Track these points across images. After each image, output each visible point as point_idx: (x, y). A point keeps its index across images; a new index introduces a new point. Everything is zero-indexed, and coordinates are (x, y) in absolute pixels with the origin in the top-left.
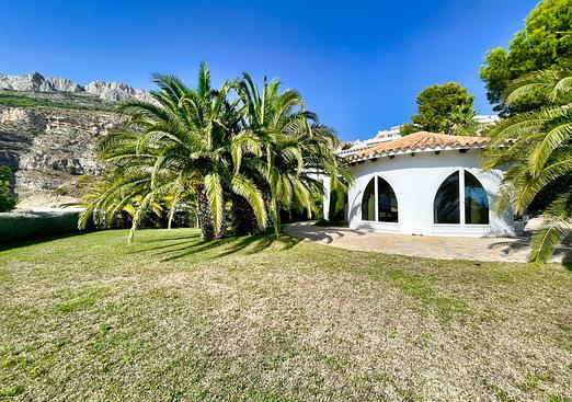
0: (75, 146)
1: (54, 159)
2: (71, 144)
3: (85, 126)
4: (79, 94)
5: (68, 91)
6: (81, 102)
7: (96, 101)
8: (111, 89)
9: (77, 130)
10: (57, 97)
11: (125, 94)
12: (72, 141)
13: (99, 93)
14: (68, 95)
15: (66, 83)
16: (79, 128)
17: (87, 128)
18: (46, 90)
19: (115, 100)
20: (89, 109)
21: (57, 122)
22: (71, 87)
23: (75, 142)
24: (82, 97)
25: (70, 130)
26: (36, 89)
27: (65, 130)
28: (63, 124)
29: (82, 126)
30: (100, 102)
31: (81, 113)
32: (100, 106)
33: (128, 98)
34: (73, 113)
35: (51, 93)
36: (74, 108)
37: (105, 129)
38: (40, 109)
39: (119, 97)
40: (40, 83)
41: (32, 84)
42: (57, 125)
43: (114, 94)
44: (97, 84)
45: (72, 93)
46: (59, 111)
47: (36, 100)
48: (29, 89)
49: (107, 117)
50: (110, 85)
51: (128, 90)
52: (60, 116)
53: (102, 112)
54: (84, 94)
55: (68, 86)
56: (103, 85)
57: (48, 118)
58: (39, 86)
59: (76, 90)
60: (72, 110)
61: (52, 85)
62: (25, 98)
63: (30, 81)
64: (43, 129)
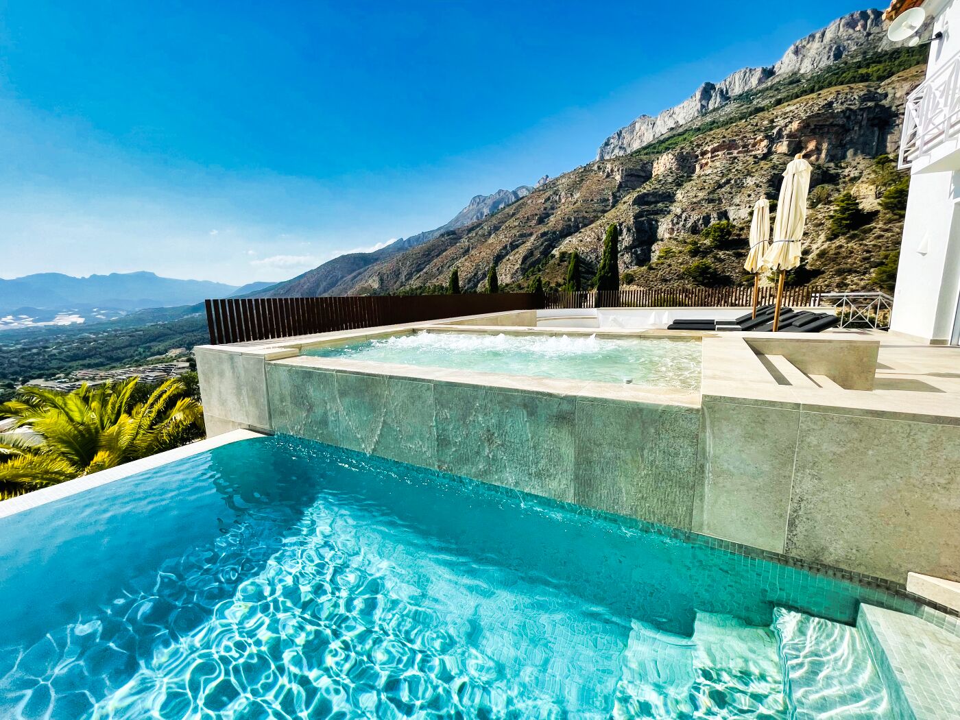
0: (727, 188)
1: (695, 216)
2: (720, 186)
3: (748, 145)
4: (764, 86)
5: (746, 89)
6: (763, 100)
7: (791, 83)
8: (825, 41)
9: (735, 158)
10: (731, 108)
11: (855, 35)
12: (723, 181)
13: (799, 64)
14: (745, 97)
15: (745, 75)
16: (739, 152)
17: (751, 149)
18: (716, 105)
19: (831, 62)
20: (766, 108)
21: (709, 155)
22: (752, 79)
23: (727, 180)
24: (767, 89)
25: (724, 161)
26: (704, 110)
27: (718, 164)
28: (716, 156)
29: (743, 148)
30: (798, 81)
31: (747, 123)
32: (796, 90)
33: (862, 40)
34: (734, 128)
35: (722, 107)
36: (741, 119)
37: (783, 138)
38: (691, 142)
39: (839, 51)
40: (710, 98)
41: (699, 106)
42: (709, 160)
43: (831, 49)
44: (797, 47)
45: (752, 90)
46: (714, 136)
47: (699, 129)
48: (696, 114)
49: (791, 111)
50: (823, 35)
51: (867, 19)
52: (714, 142)
53: (787, 104)
54: (772, 80)
55: (748, 80)
56: (808, 42)
57: (698, 152)
58: (708, 104)
59: (760, 80)
60: (735, 124)
61: (725, 92)
62: (687, 132)
63: (698, 102)
64: (691, 172)
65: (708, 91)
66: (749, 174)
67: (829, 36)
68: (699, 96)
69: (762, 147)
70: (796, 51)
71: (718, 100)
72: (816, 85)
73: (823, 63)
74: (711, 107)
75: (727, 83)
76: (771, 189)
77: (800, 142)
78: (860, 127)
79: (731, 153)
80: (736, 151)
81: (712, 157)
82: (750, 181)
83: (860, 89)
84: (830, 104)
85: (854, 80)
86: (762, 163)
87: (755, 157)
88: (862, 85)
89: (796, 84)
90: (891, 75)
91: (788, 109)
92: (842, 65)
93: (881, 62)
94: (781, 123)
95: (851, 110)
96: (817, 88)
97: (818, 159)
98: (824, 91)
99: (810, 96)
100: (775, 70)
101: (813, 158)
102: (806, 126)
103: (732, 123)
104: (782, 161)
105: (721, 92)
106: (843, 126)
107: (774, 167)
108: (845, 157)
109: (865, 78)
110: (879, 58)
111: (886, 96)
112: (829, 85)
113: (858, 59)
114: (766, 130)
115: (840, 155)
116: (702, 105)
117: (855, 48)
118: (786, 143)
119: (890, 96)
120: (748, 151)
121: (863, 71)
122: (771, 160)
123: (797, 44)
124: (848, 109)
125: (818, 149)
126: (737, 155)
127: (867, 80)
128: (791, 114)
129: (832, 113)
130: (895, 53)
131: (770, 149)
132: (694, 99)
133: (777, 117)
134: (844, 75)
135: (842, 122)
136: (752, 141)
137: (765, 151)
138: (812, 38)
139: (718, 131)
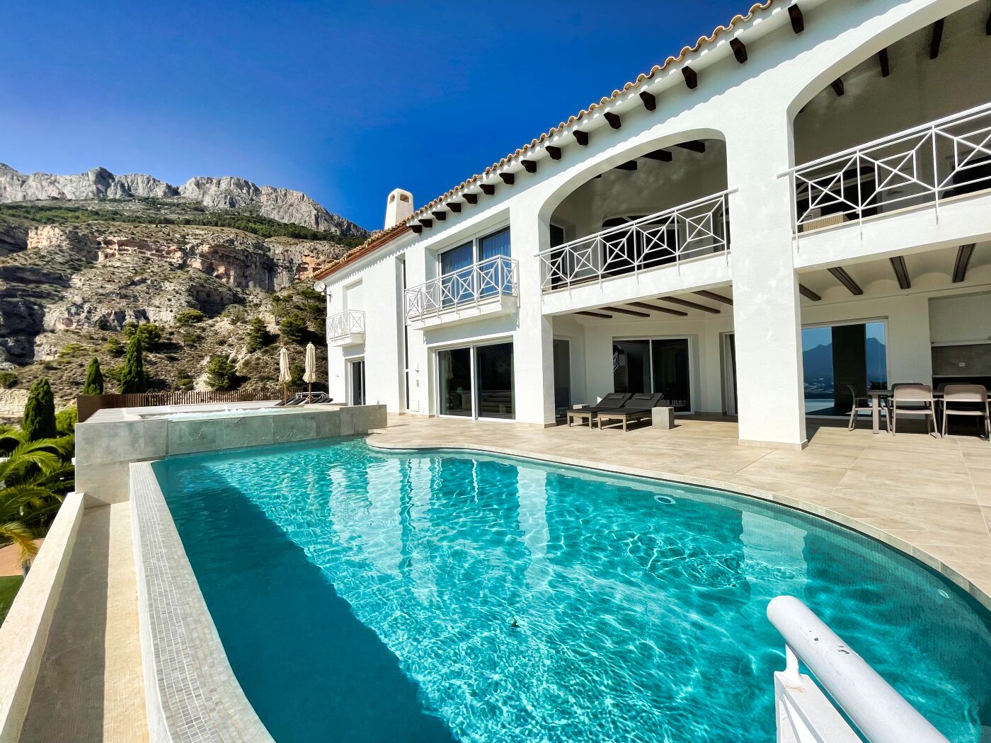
0: (142, 287)
1: (103, 310)
2: (134, 283)
3: (163, 250)
4: (170, 200)
5: (152, 195)
6: (171, 213)
7: (196, 209)
8: (221, 189)
9: (149, 259)
10: (134, 207)
11: (243, 195)
12: (137, 278)
13: (201, 196)
14: (151, 202)
15: (148, 182)
16: (152, 255)
17: (165, 255)
18: (118, 197)
19: (227, 207)
20: (176, 222)
21: (116, 247)
22: (157, 189)
23: (142, 279)
24: (174, 205)
25: (136, 259)
26: (101, 195)
27: (128, 259)
28: (125, 250)
29: (156, 252)
30: (203, 211)
31: (158, 229)
32: (202, 217)
33: (248, 201)
34: (144, 229)
35: (125, 201)
36: (150, 222)
37: (196, 255)
38: (89, 225)
39: (233, 201)
40: (108, 186)
41: (94, 188)
42: (116, 252)
43: (226, 197)
44: (198, 182)
45: (158, 199)
46: (120, 228)
47: (97, 213)
48: (91, 195)
49: (200, 234)
50: (219, 183)
51: (249, 188)
52: (120, 235)
53: (195, 226)
54: (178, 199)
55: (152, 187)
56: (207, 183)
57: (100, 239)
58: (106, 191)
59: (165, 193)
60: (144, 225)
61: (127, 188)
62: (80, 211)
63: (92, 183)
64: (92, 259)
65: (104, 177)
66: (166, 279)
67: (223, 186)
68: (92, 177)
69: (177, 258)
70: (198, 185)
71: (119, 192)
72: (218, 220)
73: (222, 206)
74: (111, 196)
75: (129, 180)
76: (191, 298)
77: (212, 264)
78: (256, 266)
80: (149, 253)
81: (120, 250)
82: (168, 286)
83: (251, 239)
84: (231, 241)
85: (246, 229)
86: (179, 272)
87: (171, 264)
88: (252, 235)
89: (201, 213)
90: (270, 237)
91: (198, 232)
92: (236, 214)
93: (262, 224)
94: (192, 241)
95: (248, 251)
96: (219, 223)
97: (228, 282)
98: (226, 229)
99: (215, 228)
100: (179, 191)
101: (224, 280)
102: (215, 252)
103: (140, 222)
104: (197, 275)
105: (122, 186)
106: (243, 262)
107: (191, 279)
108: (248, 286)
109: (254, 231)
110: (261, 220)
111: (270, 250)
112: (229, 225)
113: (247, 214)
114: (178, 242)
115: (244, 284)
116: (98, 189)
117: (244, 205)
118: (199, 261)
119: (272, 251)
120: (162, 256)
121: (252, 225)
122: (188, 272)
123: (198, 179)
124: (246, 250)
125: (227, 274)
126: (151, 257)
127: (256, 233)
128: (201, 237)
129: (234, 248)
130: (271, 222)
131: (185, 262)
132: (86, 178)
133: (188, 235)
134: (239, 222)
135: (242, 258)
136: (166, 249)
137: (181, 262)
138: (210, 180)
139: (124, 225)
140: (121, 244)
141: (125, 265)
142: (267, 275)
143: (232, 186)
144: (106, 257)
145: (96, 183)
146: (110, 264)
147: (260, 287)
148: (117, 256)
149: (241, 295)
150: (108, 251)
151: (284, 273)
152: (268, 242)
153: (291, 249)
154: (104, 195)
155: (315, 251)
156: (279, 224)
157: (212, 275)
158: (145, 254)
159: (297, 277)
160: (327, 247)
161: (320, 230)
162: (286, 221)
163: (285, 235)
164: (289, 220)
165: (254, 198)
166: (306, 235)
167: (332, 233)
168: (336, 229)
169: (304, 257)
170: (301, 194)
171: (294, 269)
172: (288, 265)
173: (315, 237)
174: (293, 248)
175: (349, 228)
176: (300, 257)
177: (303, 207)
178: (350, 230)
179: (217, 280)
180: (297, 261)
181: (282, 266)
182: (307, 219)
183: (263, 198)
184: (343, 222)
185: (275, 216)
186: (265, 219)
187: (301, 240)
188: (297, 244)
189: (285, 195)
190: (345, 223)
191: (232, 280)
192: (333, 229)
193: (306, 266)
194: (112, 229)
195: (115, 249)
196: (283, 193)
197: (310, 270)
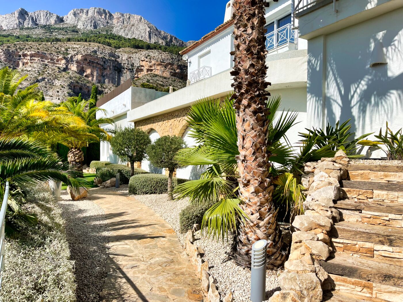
0: (42, 84)
2: (38, 81)
3: (54, 59)
4: (58, 26)
5: (48, 24)
6: (59, 34)
7: (73, 31)
8: (89, 16)
9: (46, 65)
10: (38, 32)
11: (102, 20)
12: (40, 78)
13: (76, 22)
14: (47, 28)
15: (47, 15)
16: (48, 62)
17: (56, 62)
18: (29, 26)
19: (92, 28)
20: (62, 40)
21: (29, 58)
22: (51, 19)
23: (43, 78)
24: (61, 29)
25: (40, 65)
26: (21, 26)
27: (35, 65)
28: (33, 60)
29: (51, 60)
30: (77, 32)
31: (52, 45)
32: (76, 36)
33: (105, 24)
34: (44, 45)
35: (33, 28)
36: (47, 41)
37: (74, 62)
38: (15, 45)
39: (96, 25)
40: (25, 19)
41: (17, 21)
42: (29, 61)
43: (91, 21)
44: (75, 12)
45: (51, 25)
46: (31, 46)
47: (19, 38)
48: (15, 26)
49: (76, 48)
50: (87, 12)
51: (106, 15)
52: (32, 50)
53: (73, 42)
54: (63, 25)
55: (48, 18)
56: (80, 13)
57: (21, 53)
58: (24, 22)
59: (56, 21)
60: (44, 43)
61: (34, 20)
62: (10, 36)
63: (16, 19)
64: (16, 66)
65: (23, 14)
66: (56, 78)
67: (90, 14)
68: (17, 15)
69: (62, 64)
70: (75, 14)
71: (31, 23)
72: (86, 38)
73: (89, 28)
74: (26, 26)
75: (36, 15)
76: (70, 91)
77: (83, 68)
78: (110, 69)
79: (44, 61)
80: (47, 61)
81: (31, 60)
82: (57, 83)
83: (108, 50)
84: (95, 52)
85: (105, 43)
86: (64, 73)
87: (59, 68)
88: (108, 47)
89: (76, 33)
90: (119, 48)
91: (75, 46)
92: (98, 33)
93: (114, 39)
94: (72, 52)
95: (105, 58)
96: (88, 40)
97: (92, 80)
98: (92, 43)
99: (85, 43)
100: (64, 19)
101: (90, 79)
102: (85, 59)
103: (42, 41)
104: (74, 75)
105: (32, 18)
106: (102, 66)
107: (71, 78)
108: (104, 82)
109: (109, 45)
110: (113, 37)
111: (119, 57)
112: (94, 41)
113: (105, 33)
114: (64, 54)
115: (102, 81)
116: (19, 22)
117: (102, 26)
118: (75, 65)
119: (120, 58)
120: (54, 63)
121: (107, 40)
122: (69, 73)
123: (75, 10)
124: (104, 58)
125: (92, 74)
126: (47, 64)
127: (110, 46)
128: (77, 50)
129: (97, 57)
130: (120, 38)
131: (67, 66)
132: (14, 16)
133: (69, 49)
134: (100, 39)
135: (102, 63)
136: (56, 58)
137: (65, 66)
138: (82, 11)
139: (33, 43)
140: (32, 56)
141: (34, 70)
142: (117, 74)
143: (95, 14)
144: (23, 65)
145: (18, 18)
146: (25, 69)
147: (112, 83)
148: (29, 64)
149: (100, 89)
150: (25, 61)
151: (128, 73)
152: (118, 52)
153: (133, 56)
154: (22, 26)
155: (149, 57)
156: (125, 39)
157: (83, 75)
158: (44, 62)
159: (136, 76)
160: (157, 54)
161: (151, 42)
162: (129, 37)
163: (129, 47)
164: (131, 36)
165: (109, 21)
166: (143, 46)
167: (159, 44)
168: (163, 41)
169: (141, 62)
170: (140, 17)
171: (135, 70)
172: (130, 67)
173: (149, 47)
174: (134, 56)
175: (171, 41)
176: (139, 62)
177: (141, 27)
178: (172, 41)
179: (86, 78)
180: (136, 65)
181: (126, 69)
182: (143, 35)
183: (115, 21)
184: (167, 36)
185: (122, 33)
186: (116, 36)
187: (139, 50)
188: (136, 53)
189: (129, 18)
190: (169, 36)
191: (95, 78)
192: (160, 41)
193: (142, 68)
194: (27, 47)
195: (28, 60)
196: (128, 16)
197: (145, 71)
